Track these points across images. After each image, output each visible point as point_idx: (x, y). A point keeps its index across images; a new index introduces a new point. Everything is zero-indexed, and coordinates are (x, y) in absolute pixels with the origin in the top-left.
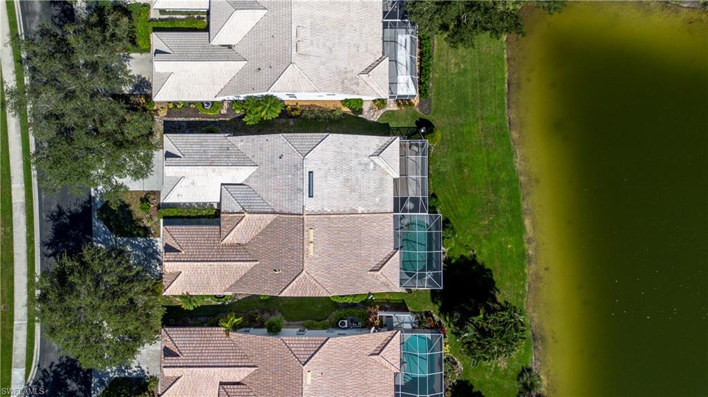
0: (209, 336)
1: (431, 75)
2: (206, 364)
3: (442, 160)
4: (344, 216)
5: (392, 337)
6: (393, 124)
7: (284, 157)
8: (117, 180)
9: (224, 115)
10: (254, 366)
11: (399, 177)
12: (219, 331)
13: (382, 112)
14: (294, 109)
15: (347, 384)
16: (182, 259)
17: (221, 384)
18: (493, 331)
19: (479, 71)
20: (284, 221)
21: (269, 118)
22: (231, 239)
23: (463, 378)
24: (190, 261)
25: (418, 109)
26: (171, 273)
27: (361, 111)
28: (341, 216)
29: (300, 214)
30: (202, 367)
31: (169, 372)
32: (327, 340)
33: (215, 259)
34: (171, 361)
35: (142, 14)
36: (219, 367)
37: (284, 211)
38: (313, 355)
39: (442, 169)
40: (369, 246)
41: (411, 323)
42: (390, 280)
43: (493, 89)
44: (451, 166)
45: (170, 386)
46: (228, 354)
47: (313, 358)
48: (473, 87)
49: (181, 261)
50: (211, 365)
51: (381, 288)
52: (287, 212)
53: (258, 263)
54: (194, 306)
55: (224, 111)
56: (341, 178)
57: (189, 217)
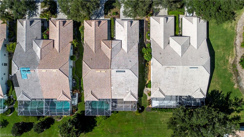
0: (70, 36)
1: (159, 112)
2: (60, 35)
3: (130, 115)
4: (110, 82)
5: (69, 98)
6: (142, 98)
7: (130, 62)
8: (123, 5)
9: (146, 40)
10: (59, 52)
11: (124, 101)
12: (71, 39)
13: (147, 94)
14: (148, 64)
15: (53, 83)
16: (96, 27)
17: (54, 40)
18: (70, 134)
19: (161, 128)
20: (108, 62)
21: (144, 57)
22: (103, 44)
23: (55, 121)
24: (95, 30)
25: (148, 107)
26: (91, 23)
27: (147, 87)
28: (110, 81)
29: (110, 68)
30: (59, 34)
31: (57, 23)
32: (68, 77)
33: (96, 38)
34: (61, 24)
35: (181, 12)
36: (59, 40)
37: (112, 62)
38: (62, 72)
39: (127, 115)
40: (100, 90)
41: (74, 104)
42: (88, 97)
43: (155, 133)
44: (128, 118)
45: (53, 23)
46: (63, 42)
47: (61, 72)
48: (155, 126)
49: (95, 27)
50: (60, 37)
51: (85, 95)
52: (111, 63)
53: (94, 53)
54: (80, 31)
55: (147, 40)
56: (123, 81)
57: (111, 29)
